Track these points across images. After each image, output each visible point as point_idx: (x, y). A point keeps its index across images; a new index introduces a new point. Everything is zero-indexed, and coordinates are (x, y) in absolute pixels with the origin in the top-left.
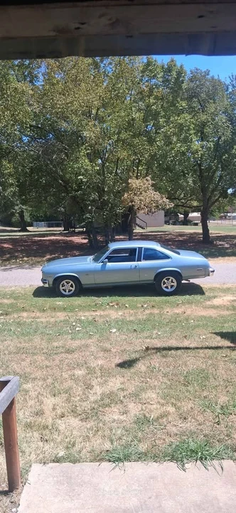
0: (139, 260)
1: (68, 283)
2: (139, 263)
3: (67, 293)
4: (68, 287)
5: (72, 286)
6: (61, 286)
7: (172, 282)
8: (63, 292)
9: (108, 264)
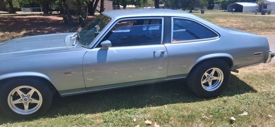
0: (167, 40)
1: (26, 91)
2: (167, 45)
3: (26, 111)
4: (26, 99)
5: (35, 96)
6: (10, 98)
7: (216, 74)
8: (18, 111)
9: (111, 49)
